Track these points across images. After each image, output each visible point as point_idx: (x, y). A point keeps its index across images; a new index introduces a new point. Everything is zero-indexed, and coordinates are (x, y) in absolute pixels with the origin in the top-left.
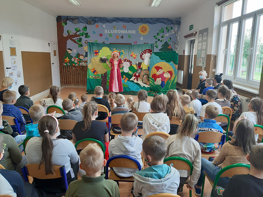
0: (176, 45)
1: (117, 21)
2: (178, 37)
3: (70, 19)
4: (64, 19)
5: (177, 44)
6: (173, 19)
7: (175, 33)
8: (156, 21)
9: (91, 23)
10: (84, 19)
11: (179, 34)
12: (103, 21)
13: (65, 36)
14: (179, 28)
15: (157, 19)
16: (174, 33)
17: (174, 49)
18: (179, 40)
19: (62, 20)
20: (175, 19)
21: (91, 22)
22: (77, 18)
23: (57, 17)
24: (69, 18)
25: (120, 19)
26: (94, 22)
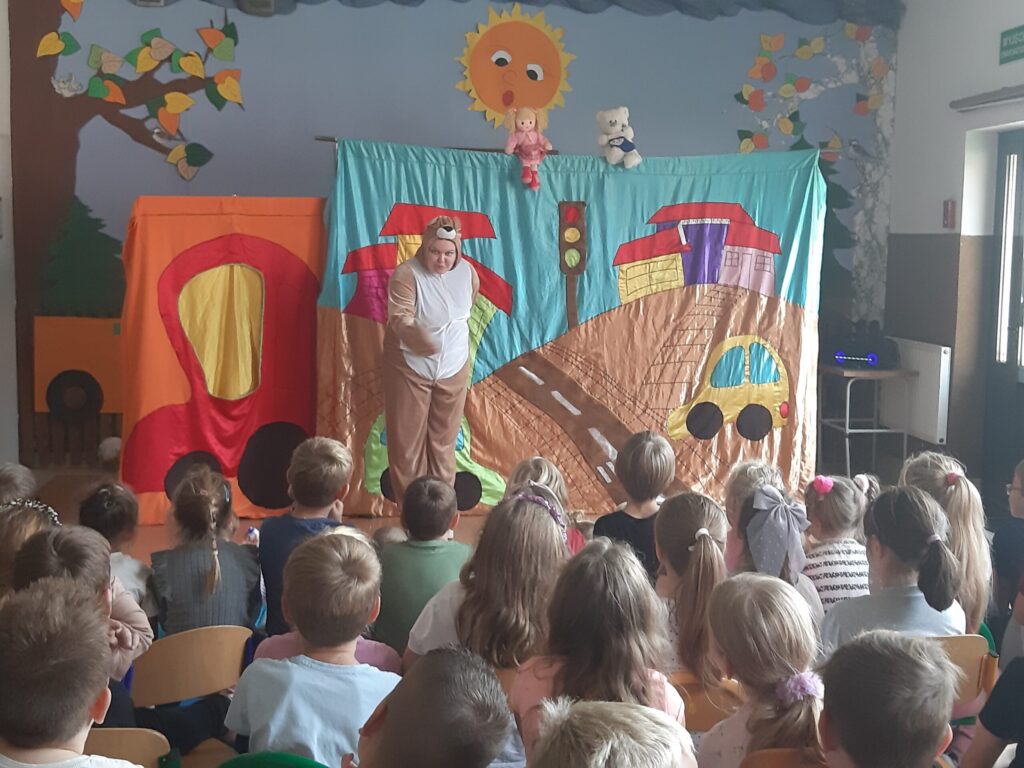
0: (869, 167)
2: (885, 113)
5: (878, 161)
11: (888, 88)
13: (67, 94)
14: (890, 46)
16: (852, 78)
17: (853, 193)
18: (887, 131)
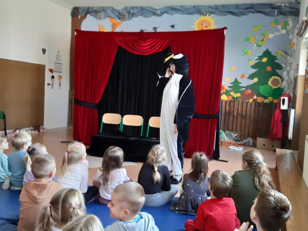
1: (171, 13)
3: (91, 12)
4: (83, 12)
5: (291, 56)
6: (283, 5)
7: (288, 32)
8: (247, 10)
9: (125, 18)
10: (114, 12)
12: (146, 14)
15: (249, 6)
16: (284, 32)
19: (80, 14)
20: (287, 5)
21: (125, 15)
22: (104, 10)
23: (72, 8)
24: (90, 10)
25: (177, 8)
26: (130, 15)
